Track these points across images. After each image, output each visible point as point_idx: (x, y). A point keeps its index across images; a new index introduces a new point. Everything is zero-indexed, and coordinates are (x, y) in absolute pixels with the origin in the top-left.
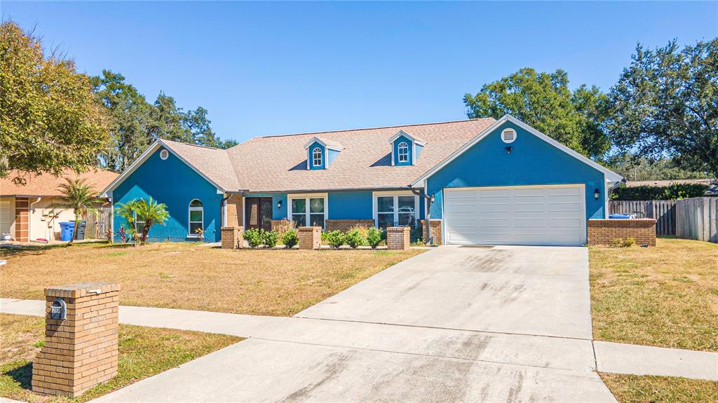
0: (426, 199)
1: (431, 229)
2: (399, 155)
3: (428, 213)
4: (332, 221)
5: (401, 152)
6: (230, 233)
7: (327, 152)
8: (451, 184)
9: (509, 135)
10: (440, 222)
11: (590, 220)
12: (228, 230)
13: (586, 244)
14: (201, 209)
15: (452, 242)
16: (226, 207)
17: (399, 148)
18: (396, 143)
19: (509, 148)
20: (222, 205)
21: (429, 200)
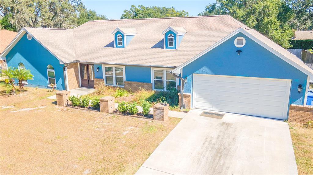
0: (181, 81)
1: (184, 99)
2: (168, 42)
3: (183, 89)
4: (128, 82)
5: (170, 41)
6: (61, 97)
7: (125, 37)
8: (198, 71)
9: (240, 41)
10: (190, 96)
11: (292, 105)
12: (60, 95)
13: (286, 120)
14: (53, 71)
15: (197, 107)
16: (66, 71)
17: (168, 38)
18: (167, 34)
19: (239, 51)
20: (64, 70)
21: (184, 81)
